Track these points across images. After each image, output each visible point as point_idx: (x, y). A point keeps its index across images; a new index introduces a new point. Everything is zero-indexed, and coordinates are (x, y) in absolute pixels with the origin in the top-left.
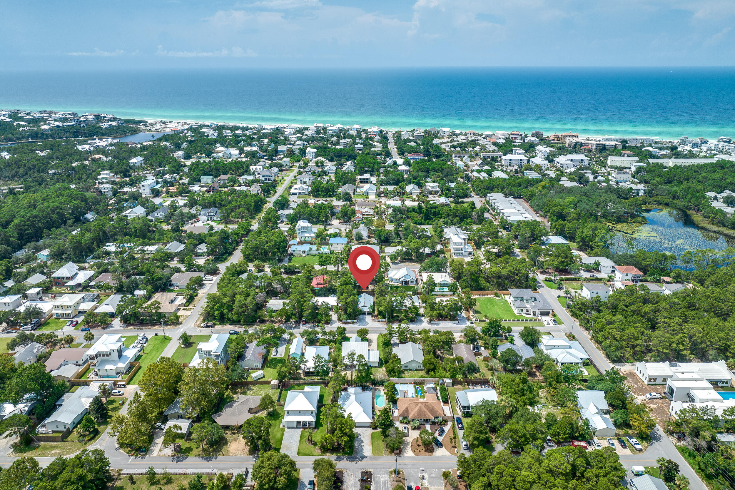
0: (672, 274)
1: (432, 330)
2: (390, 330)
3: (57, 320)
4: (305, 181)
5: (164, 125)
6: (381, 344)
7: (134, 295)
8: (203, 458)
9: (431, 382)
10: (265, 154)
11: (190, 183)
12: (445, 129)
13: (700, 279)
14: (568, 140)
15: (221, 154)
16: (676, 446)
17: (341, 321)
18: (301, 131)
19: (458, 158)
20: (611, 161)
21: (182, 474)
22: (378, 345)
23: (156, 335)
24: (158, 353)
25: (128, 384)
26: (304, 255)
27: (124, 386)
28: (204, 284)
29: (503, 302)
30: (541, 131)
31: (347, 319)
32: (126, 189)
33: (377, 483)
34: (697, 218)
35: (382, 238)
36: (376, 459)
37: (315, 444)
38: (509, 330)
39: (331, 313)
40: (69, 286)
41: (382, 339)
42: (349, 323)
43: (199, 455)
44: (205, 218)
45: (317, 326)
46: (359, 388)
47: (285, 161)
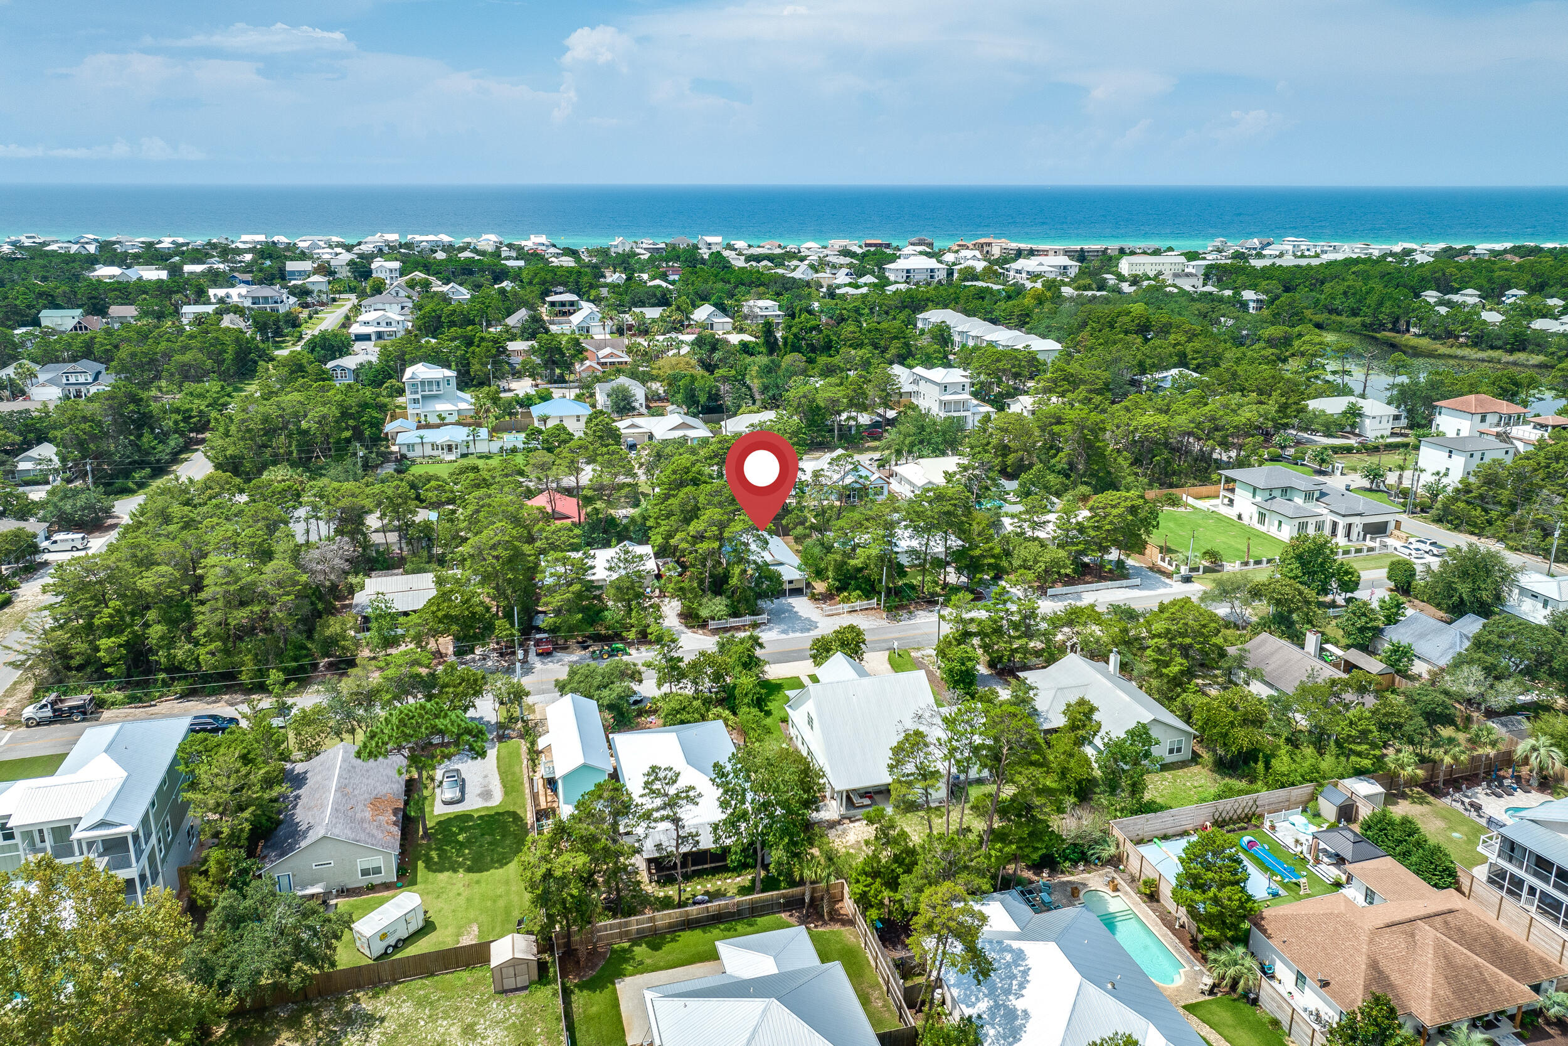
9: (1286, 805)
17: (704, 624)
20: (1128, 266)
26: (450, 458)
28: (45, 564)
29: (1207, 517)
34: (1414, 341)
42: (736, 629)
44: (54, 392)
45: (613, 653)
46: (1012, 897)
47: (313, 283)
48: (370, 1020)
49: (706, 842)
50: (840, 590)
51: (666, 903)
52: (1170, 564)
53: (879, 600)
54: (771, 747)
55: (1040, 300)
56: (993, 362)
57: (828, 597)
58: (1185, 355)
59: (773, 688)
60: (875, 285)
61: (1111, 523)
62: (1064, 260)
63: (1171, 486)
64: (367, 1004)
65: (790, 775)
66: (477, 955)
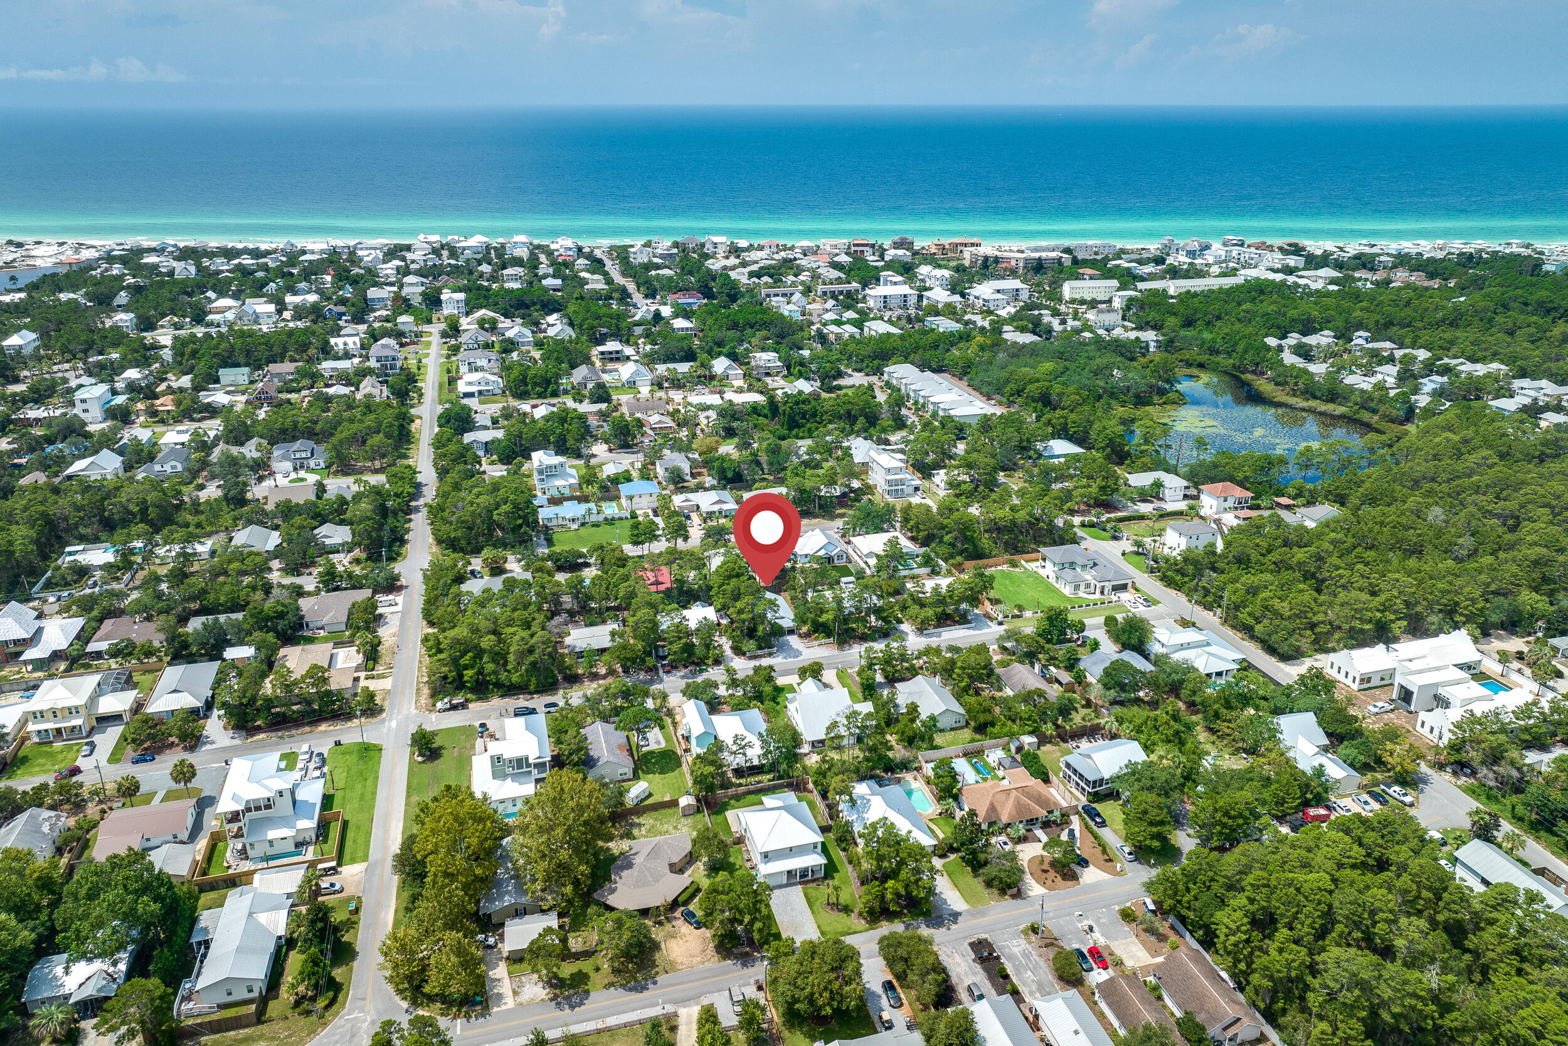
0: (1292, 491)
1: (943, 646)
3: (46, 749)
4: (479, 364)
5: (21, 252)
7: (224, 660)
8: (622, 986)
9: (996, 746)
10: (341, 309)
11: (197, 388)
12: (716, 239)
13: (1338, 495)
14: (967, 254)
15: (230, 316)
16: (1459, 787)
17: (745, 653)
18: (393, 252)
19: (780, 299)
20: (1068, 290)
21: (599, 1032)
23: (338, 744)
24: (369, 782)
25: (340, 864)
26: (575, 526)
27: (334, 870)
28: (381, 615)
29: (1030, 576)
30: (910, 238)
31: (754, 649)
32: (33, 413)
33: (1011, 957)
34: (1264, 386)
35: (729, 475)
36: (982, 914)
37: (847, 910)
38: (1081, 627)
39: (721, 640)
40: (31, 661)
42: (761, 656)
43: (611, 985)
44: (288, 465)
45: (701, 671)
46: (872, 783)
47: (403, 323)
48: (639, 825)
49: (756, 762)
50: (815, 631)
51: (740, 785)
52: (995, 612)
53: (834, 639)
54: (781, 722)
55: (982, 346)
57: (807, 635)
59: (779, 690)
61: (958, 590)
63: (1017, 553)
64: (636, 820)
65: (788, 736)
66: (674, 803)
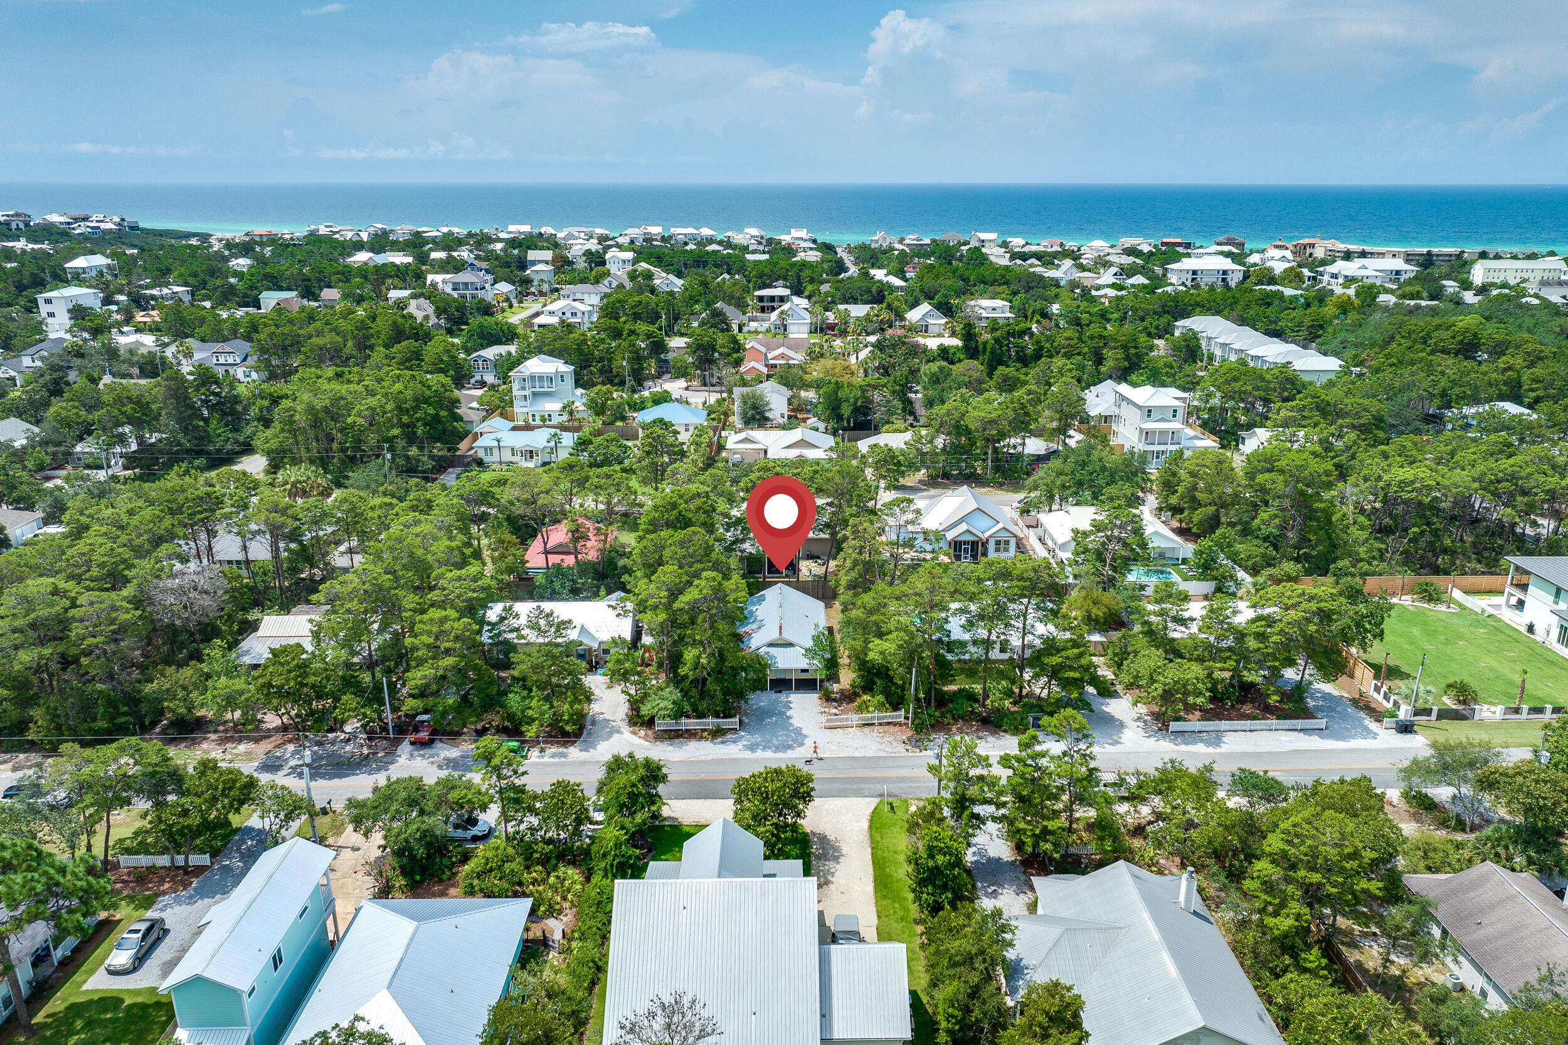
1: (1223, 771)
2: (961, 777)
6: (903, 873)
17: (650, 723)
22: (883, 883)
26: (530, 466)
29: (1479, 625)
31: (679, 714)
35: (846, 410)
39: (595, 682)
41: (901, 843)
42: (691, 735)
47: (537, 272)
52: (1386, 697)
53: (907, 712)
55: (1345, 307)
56: (1227, 382)
57: (848, 697)
58: (1519, 385)
60: (1144, 286)
61: (1281, 632)
62: (1399, 264)
63: (1437, 571)
